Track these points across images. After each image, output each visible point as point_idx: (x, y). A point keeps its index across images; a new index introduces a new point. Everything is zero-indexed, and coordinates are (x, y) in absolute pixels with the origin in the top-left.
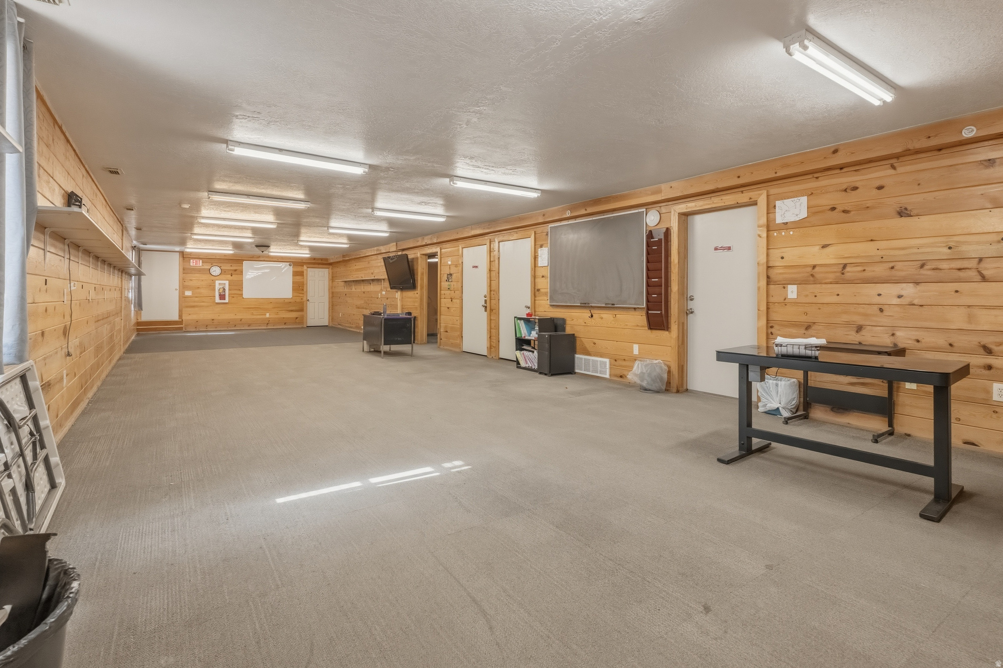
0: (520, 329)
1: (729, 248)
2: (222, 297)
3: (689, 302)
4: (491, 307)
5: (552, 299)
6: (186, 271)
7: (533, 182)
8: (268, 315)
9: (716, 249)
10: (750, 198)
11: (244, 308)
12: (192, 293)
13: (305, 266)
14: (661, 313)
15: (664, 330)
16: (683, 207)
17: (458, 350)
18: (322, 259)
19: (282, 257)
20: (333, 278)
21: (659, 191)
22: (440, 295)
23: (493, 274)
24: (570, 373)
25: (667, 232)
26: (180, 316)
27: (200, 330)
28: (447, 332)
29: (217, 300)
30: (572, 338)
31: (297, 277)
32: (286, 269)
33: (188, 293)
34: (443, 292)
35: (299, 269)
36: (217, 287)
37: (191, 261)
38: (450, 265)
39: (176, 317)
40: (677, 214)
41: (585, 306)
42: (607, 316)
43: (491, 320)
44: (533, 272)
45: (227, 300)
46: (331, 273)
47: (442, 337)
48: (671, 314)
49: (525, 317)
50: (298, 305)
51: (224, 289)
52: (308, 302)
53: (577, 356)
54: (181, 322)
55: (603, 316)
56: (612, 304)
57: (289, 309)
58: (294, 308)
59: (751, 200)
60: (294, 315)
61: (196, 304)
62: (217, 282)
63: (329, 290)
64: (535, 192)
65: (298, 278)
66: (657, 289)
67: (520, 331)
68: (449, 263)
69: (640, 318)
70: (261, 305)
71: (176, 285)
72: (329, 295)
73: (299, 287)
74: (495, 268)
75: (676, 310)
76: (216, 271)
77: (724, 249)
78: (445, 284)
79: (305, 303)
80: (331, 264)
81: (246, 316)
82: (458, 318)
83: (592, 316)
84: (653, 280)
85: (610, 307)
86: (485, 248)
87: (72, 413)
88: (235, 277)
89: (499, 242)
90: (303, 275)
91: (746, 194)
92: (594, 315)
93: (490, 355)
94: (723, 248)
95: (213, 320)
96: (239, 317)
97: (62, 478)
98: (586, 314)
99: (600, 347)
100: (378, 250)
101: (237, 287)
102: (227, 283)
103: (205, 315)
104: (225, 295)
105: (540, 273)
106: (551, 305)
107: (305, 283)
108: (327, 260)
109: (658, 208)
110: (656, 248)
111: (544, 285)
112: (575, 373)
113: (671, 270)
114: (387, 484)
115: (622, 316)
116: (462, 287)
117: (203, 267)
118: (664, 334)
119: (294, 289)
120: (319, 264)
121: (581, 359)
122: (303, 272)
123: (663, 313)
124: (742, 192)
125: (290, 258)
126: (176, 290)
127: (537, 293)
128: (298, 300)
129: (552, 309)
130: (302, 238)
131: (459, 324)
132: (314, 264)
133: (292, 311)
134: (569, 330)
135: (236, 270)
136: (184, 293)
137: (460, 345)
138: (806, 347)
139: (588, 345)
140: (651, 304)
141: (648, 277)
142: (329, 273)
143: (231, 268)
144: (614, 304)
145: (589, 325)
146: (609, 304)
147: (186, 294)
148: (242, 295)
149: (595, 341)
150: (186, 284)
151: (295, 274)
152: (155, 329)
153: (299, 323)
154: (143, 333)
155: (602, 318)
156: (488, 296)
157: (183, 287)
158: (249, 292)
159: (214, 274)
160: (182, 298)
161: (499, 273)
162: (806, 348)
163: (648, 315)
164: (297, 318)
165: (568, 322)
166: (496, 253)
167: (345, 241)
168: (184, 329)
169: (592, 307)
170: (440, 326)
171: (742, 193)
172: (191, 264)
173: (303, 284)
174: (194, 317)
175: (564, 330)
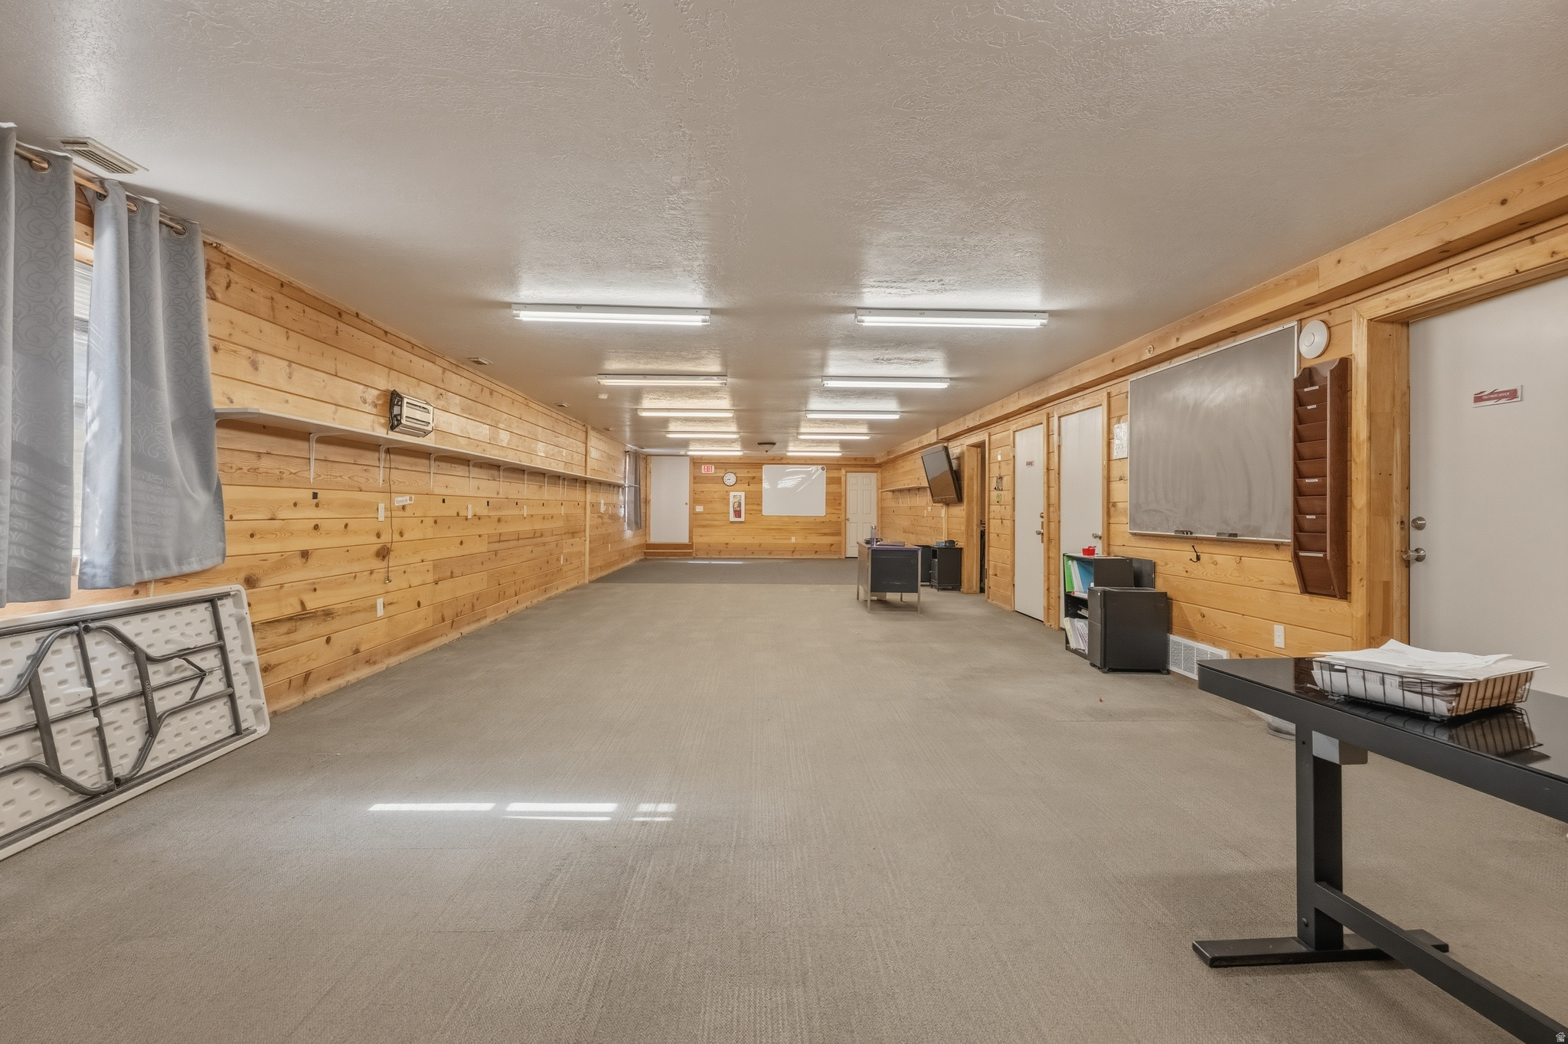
0: (1071, 576)
1: (1513, 394)
2: (738, 514)
3: (1413, 532)
4: (1050, 535)
5: (1133, 522)
6: (696, 479)
7: (1032, 299)
8: (793, 540)
9: (1478, 398)
10: (1554, 253)
11: (763, 529)
12: (704, 509)
13: (843, 470)
14: (1325, 555)
15: (1335, 596)
16: (1384, 302)
17: (1008, 608)
18: (866, 460)
19: (811, 458)
20: (882, 485)
21: (1313, 275)
22: (989, 512)
23: (1053, 474)
24: (1157, 671)
25: (1344, 368)
26: (691, 538)
27: (713, 557)
28: (996, 575)
29: (732, 518)
30: (1164, 602)
31: (831, 486)
32: (818, 473)
33: (699, 509)
34: (992, 508)
35: (835, 474)
36: (732, 500)
37: (703, 467)
38: (999, 462)
39: (685, 540)
40: (1365, 321)
41: (1184, 536)
42: (1224, 558)
43: (1049, 558)
44: (1106, 472)
45: (742, 519)
46: (880, 480)
47: (991, 584)
48: (1352, 562)
49: (1081, 555)
50: (835, 527)
51: (740, 504)
52: (848, 523)
53: (1173, 638)
54: (689, 546)
55: (1217, 558)
56: (1230, 535)
57: (821, 531)
58: (827, 531)
59: (1557, 258)
60: (828, 540)
61: (710, 522)
62: (732, 494)
63: (878, 503)
64: (1035, 317)
65: (834, 488)
66: (1316, 502)
67: (1072, 582)
68: (999, 458)
69: (1281, 568)
70: (785, 525)
71: (685, 496)
72: (878, 511)
73: (836, 500)
74: (1054, 465)
75: (1364, 552)
76: (730, 479)
77: (1500, 398)
78: (994, 494)
79: (843, 523)
80: (879, 466)
81: (768, 540)
82: (1009, 552)
83: (1198, 558)
84: (1307, 481)
85: (1230, 539)
86: (1040, 431)
87: (408, 648)
88: (753, 487)
89: (1059, 417)
90: (840, 483)
91: (1543, 243)
92: (1202, 556)
93: (1048, 622)
94: (1496, 396)
95: (727, 544)
96: (757, 541)
97: (265, 724)
98: (1185, 552)
99: (1212, 624)
100: (920, 442)
101: (755, 500)
102: (743, 494)
103: (716, 537)
104: (740, 511)
105: (1115, 473)
106: (1135, 534)
107: (843, 494)
108: (873, 459)
109: (1325, 317)
110: (1315, 406)
111: (1122, 492)
112: (1169, 672)
113: (1351, 456)
114: (533, 818)
115: (1254, 561)
116: (1014, 498)
117: (716, 475)
118: (1339, 605)
119: (828, 503)
120: (863, 466)
121: (1179, 644)
122: (840, 478)
123: (1328, 558)
124: (1532, 239)
125: (822, 458)
126: (686, 504)
127: (1112, 509)
128: (834, 518)
129: (1135, 542)
130: (802, 430)
131: (1009, 563)
132: (856, 466)
133: (825, 534)
134: (1160, 586)
135: (754, 478)
136: (694, 509)
137: (1011, 600)
138: (1406, 682)
139: (1194, 619)
140: (1302, 538)
141: (1298, 474)
142: (878, 480)
143: (750, 475)
144: (1235, 535)
145: (1193, 576)
146: (1223, 534)
147: (697, 510)
148: (761, 511)
149: (1205, 610)
150: (696, 496)
151: (831, 481)
152: (663, 554)
153: (835, 552)
154: (651, 558)
155: (1215, 563)
156: (1045, 515)
157: (695, 500)
158: (769, 508)
159: (728, 483)
160: (693, 514)
161: (1059, 474)
162: (1402, 685)
163: (1297, 560)
164: (832, 545)
165: (1159, 569)
166: (1056, 437)
167: (864, 430)
168: (694, 555)
169: (1197, 538)
170: (989, 565)
171: (1533, 243)
172: (703, 472)
173: (841, 496)
174: (706, 540)
175: (1153, 585)
